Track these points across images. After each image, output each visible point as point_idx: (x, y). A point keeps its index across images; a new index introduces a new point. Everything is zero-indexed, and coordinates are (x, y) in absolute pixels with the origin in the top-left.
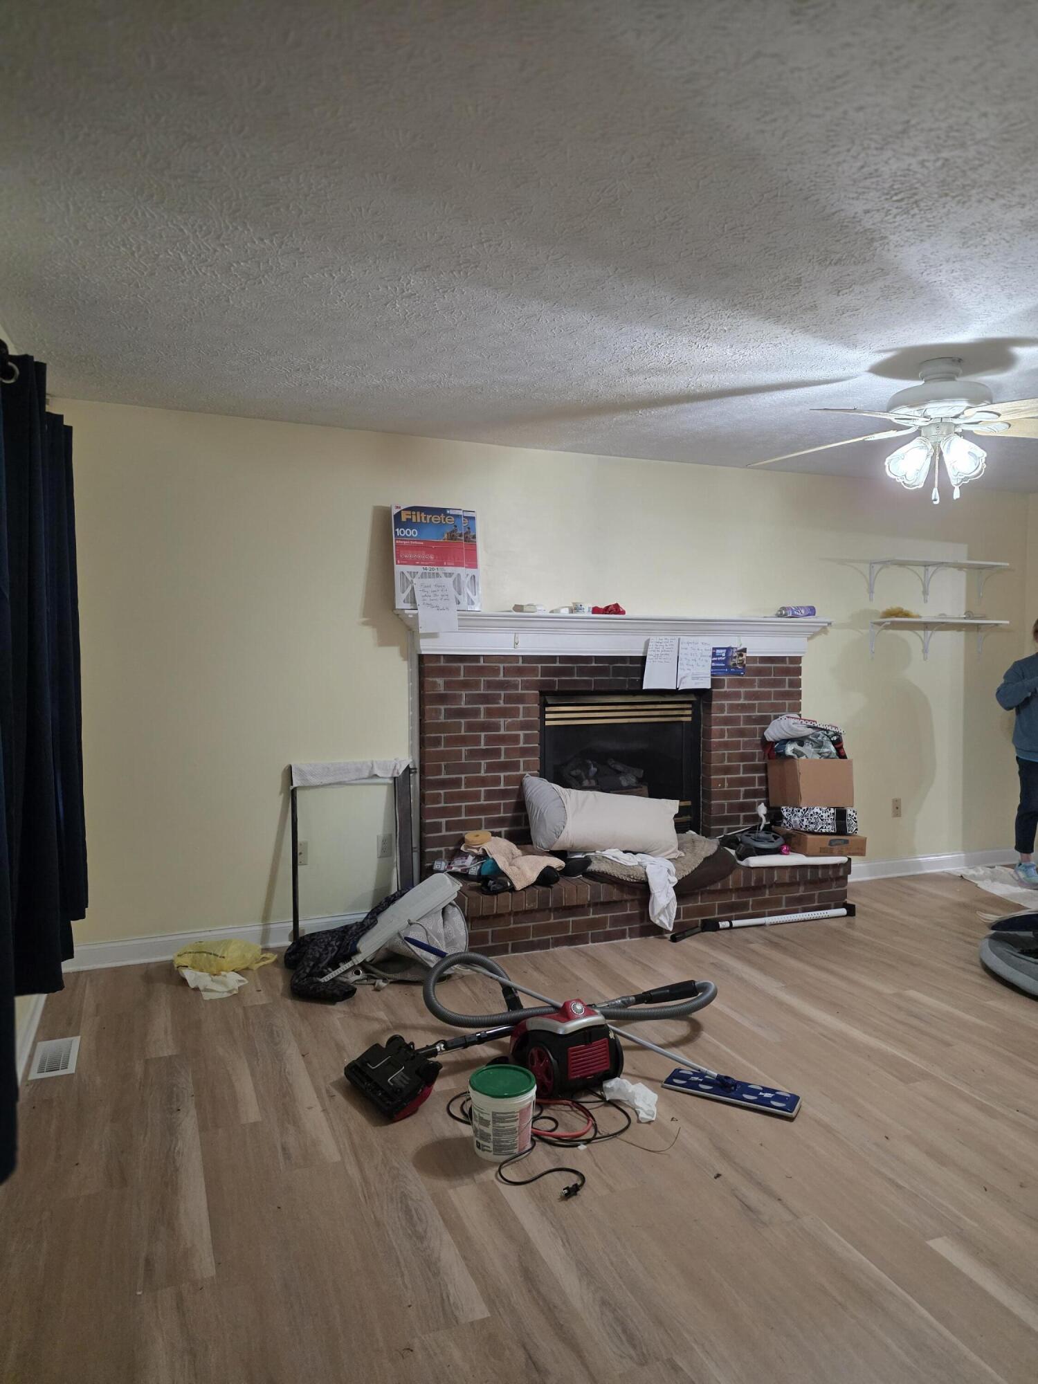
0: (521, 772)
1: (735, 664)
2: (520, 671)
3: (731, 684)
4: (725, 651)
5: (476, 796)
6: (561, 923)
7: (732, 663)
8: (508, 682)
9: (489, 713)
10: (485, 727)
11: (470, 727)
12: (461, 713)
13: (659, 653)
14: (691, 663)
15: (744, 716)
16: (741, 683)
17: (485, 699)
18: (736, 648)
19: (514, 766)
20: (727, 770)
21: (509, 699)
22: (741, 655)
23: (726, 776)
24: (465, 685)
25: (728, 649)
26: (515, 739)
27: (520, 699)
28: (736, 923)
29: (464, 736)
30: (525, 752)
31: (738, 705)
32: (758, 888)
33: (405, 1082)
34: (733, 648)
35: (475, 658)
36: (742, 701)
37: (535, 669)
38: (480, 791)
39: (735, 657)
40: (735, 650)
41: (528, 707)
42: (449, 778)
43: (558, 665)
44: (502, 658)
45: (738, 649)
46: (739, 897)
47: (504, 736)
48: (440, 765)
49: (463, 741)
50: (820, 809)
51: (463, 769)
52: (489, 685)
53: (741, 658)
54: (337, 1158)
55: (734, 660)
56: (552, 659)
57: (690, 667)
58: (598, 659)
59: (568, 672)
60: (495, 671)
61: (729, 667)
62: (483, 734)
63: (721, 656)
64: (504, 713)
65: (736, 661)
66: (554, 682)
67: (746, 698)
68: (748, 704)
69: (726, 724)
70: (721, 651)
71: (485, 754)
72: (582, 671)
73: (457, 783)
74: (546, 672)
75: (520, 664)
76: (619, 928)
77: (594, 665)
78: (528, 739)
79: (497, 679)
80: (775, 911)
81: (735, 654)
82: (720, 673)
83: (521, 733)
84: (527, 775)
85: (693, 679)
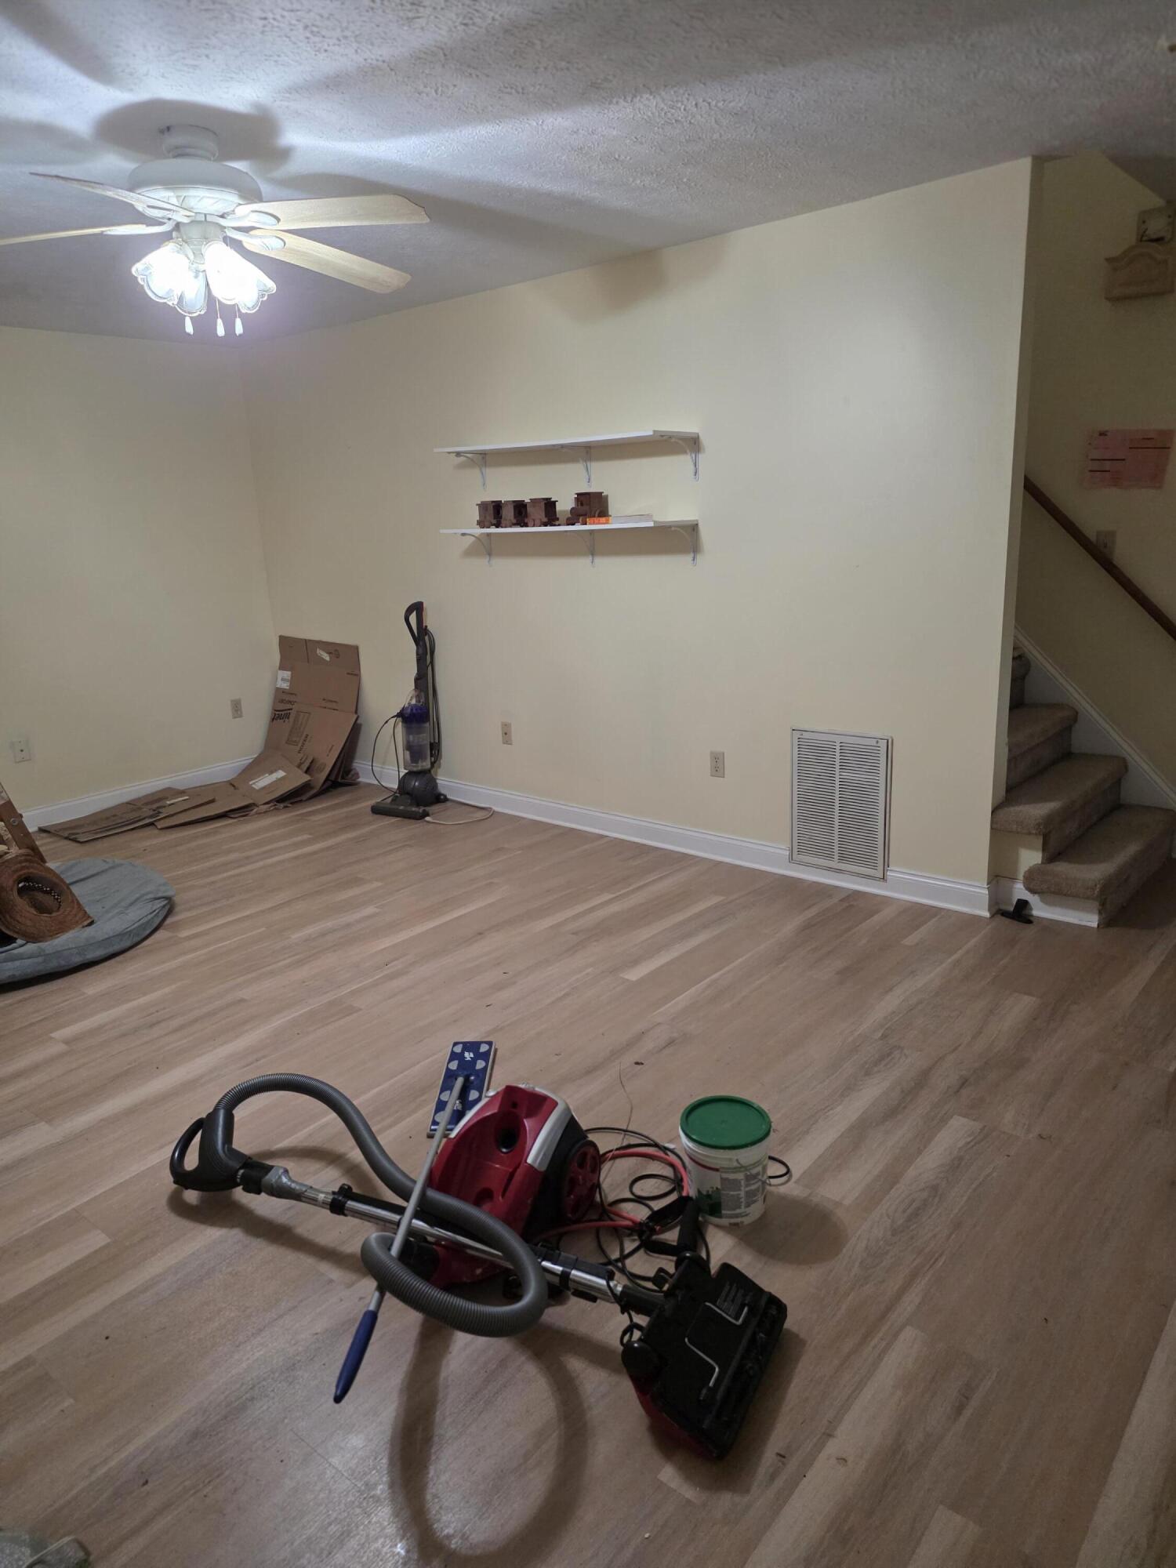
33: (733, 1293)
54: (909, 1333)
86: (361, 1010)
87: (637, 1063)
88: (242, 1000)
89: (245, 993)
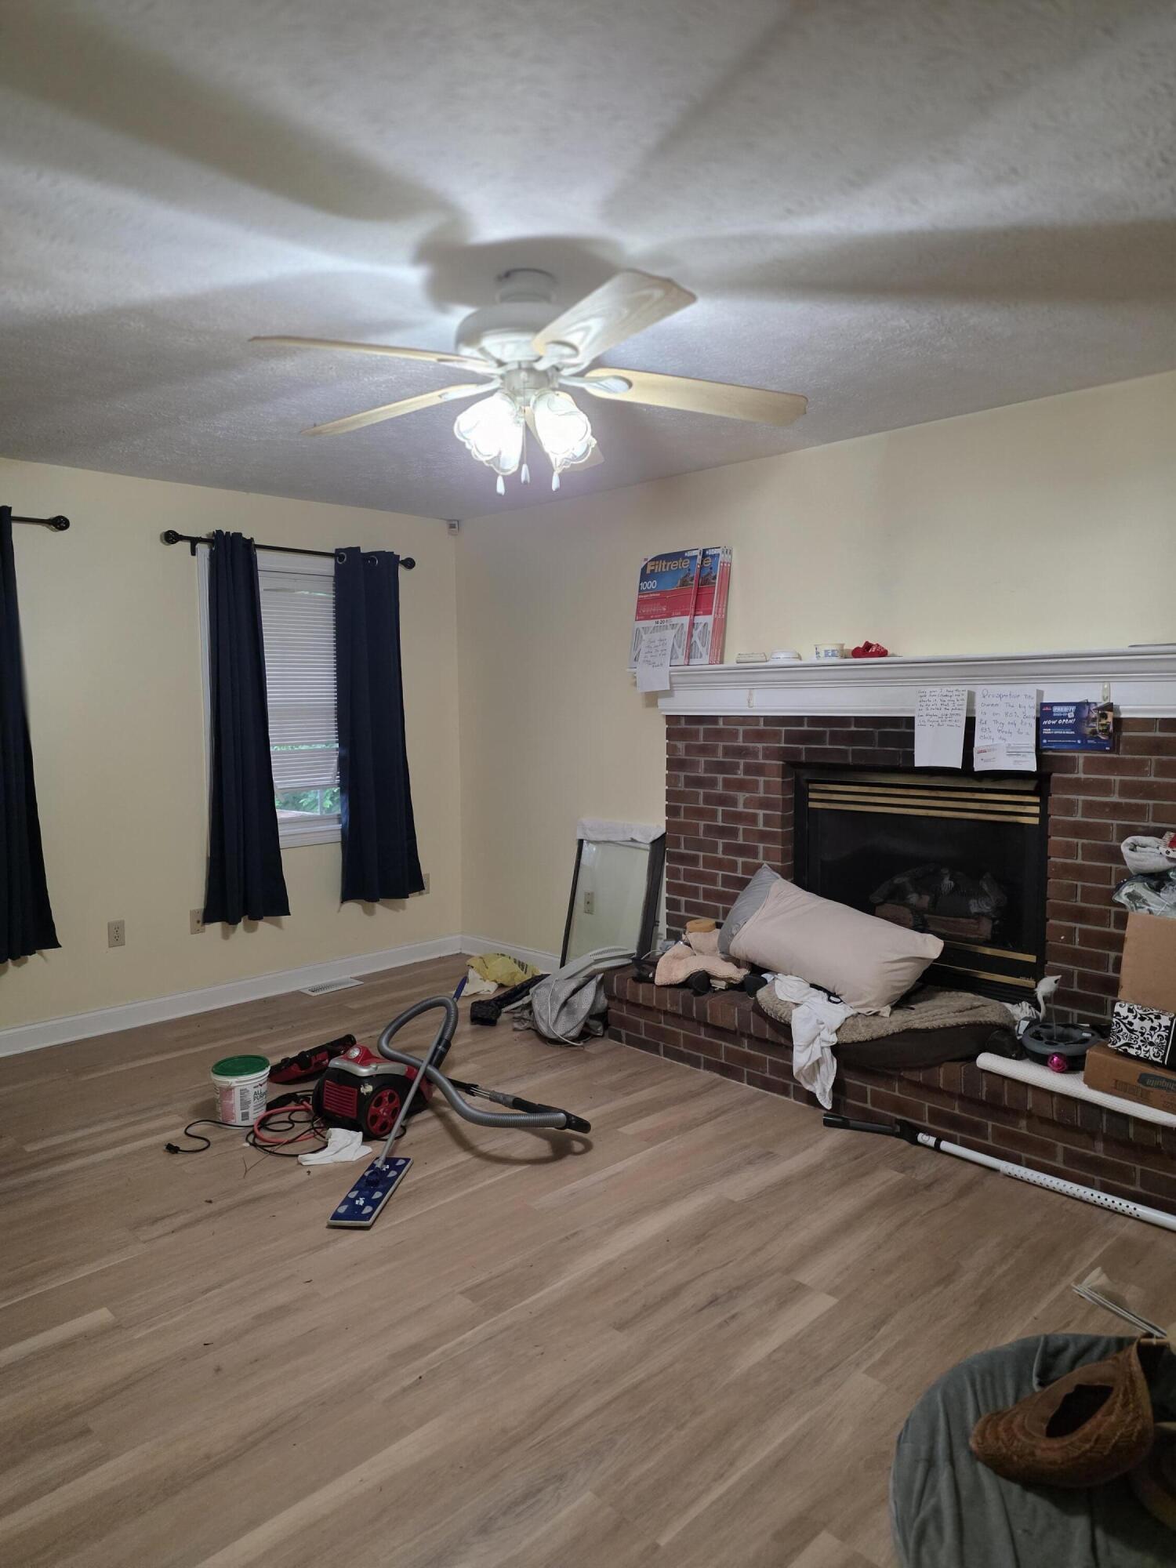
0: (760, 860)
1: (1094, 732)
2: (759, 736)
3: (1090, 765)
4: (1073, 708)
5: (712, 879)
6: (711, 1043)
7: (1088, 730)
8: (746, 749)
9: (727, 784)
10: (722, 800)
11: (708, 799)
12: (699, 782)
13: (949, 712)
14: (1006, 729)
15: (1118, 825)
16: (1114, 766)
17: (721, 767)
18: (1095, 703)
19: (751, 852)
20: (1080, 915)
21: (749, 769)
22: (1104, 716)
23: (1078, 926)
24: (703, 750)
25: (1080, 706)
26: (753, 819)
27: (759, 770)
28: (945, 1145)
29: (702, 808)
30: (764, 836)
31: (1106, 804)
32: (1013, 1113)
34: (1088, 704)
35: (713, 719)
36: (1115, 798)
37: (776, 734)
38: (717, 874)
39: (1094, 720)
40: (1093, 707)
41: (769, 781)
42: (687, 854)
43: (805, 728)
44: (741, 718)
45: (1099, 705)
46: (962, 1109)
47: (741, 813)
48: (679, 838)
49: (699, 813)
50: (1130, 1011)
51: (699, 845)
52: (728, 751)
53: (1104, 722)
55: (1091, 724)
56: (798, 720)
57: (1004, 735)
58: (859, 721)
59: (817, 737)
60: (734, 735)
61: (1084, 737)
62: (720, 809)
63: (1066, 717)
64: (741, 786)
65: (1096, 726)
66: (799, 751)
67: (1122, 794)
68: (1126, 804)
69: (1077, 835)
70: (1066, 709)
71: (722, 832)
72: (835, 738)
73: (693, 860)
74: (791, 737)
75: (761, 727)
76: (781, 1079)
77: (853, 728)
78: (768, 820)
79: (736, 744)
80: (1038, 1162)
81: (1094, 715)
82: (1065, 747)
83: (761, 813)
84: (765, 865)
85: (1010, 754)
86: (462, 1293)
87: (210, 1202)
88: (620, 1326)
89: (623, 1343)
